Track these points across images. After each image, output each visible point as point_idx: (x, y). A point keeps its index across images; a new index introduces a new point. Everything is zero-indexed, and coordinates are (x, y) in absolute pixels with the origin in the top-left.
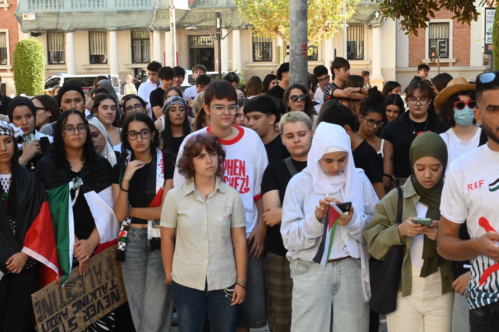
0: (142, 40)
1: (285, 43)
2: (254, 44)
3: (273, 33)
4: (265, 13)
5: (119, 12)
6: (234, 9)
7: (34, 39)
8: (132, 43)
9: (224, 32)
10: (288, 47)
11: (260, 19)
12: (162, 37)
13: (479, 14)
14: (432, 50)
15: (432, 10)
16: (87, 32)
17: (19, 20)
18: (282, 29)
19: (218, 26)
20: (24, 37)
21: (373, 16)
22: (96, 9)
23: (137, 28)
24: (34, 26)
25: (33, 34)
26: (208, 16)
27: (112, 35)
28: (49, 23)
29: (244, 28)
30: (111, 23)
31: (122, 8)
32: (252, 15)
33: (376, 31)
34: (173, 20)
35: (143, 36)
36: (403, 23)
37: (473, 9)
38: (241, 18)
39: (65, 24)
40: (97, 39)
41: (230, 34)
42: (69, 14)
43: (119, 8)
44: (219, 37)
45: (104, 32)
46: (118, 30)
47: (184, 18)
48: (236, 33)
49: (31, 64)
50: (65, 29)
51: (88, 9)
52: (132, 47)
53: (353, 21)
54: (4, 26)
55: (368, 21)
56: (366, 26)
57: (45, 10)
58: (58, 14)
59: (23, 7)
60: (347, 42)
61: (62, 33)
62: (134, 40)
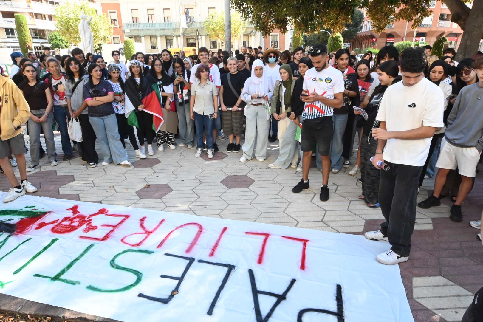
0: (170, 40)
1: (221, 41)
2: (210, 42)
3: (217, 38)
4: (214, 30)
5: (161, 29)
6: (202, 28)
7: (130, 39)
8: (166, 41)
9: (200, 37)
10: (223, 43)
11: (212, 32)
12: (177, 39)
13: (288, 31)
14: (272, 45)
15: (272, 29)
16: (149, 37)
17: (124, 32)
18: (220, 36)
19: (197, 35)
20: (126, 39)
21: (252, 32)
22: (152, 28)
23: (168, 36)
24: (129, 35)
25: (130, 38)
26: (194, 31)
27: (159, 38)
28: (135, 33)
29: (206, 36)
30: (158, 33)
31: (162, 28)
32: (209, 31)
33: (253, 37)
34: (181, 32)
35: (170, 38)
36: (262, 33)
37: (286, 29)
38: (205, 32)
39: (141, 34)
40: (153, 39)
41: (201, 38)
42: (142, 30)
43: (160, 28)
44: (198, 39)
45: (155, 37)
46: (161, 36)
47: (185, 32)
48: (204, 37)
49: (130, 48)
50: (141, 35)
51: (149, 28)
52: (166, 43)
53: (245, 34)
54: (118, 35)
55: (250, 34)
56: (249, 36)
57: (133, 28)
58: (138, 30)
59: (125, 27)
60: (243, 42)
61: (140, 37)
62: (167, 40)
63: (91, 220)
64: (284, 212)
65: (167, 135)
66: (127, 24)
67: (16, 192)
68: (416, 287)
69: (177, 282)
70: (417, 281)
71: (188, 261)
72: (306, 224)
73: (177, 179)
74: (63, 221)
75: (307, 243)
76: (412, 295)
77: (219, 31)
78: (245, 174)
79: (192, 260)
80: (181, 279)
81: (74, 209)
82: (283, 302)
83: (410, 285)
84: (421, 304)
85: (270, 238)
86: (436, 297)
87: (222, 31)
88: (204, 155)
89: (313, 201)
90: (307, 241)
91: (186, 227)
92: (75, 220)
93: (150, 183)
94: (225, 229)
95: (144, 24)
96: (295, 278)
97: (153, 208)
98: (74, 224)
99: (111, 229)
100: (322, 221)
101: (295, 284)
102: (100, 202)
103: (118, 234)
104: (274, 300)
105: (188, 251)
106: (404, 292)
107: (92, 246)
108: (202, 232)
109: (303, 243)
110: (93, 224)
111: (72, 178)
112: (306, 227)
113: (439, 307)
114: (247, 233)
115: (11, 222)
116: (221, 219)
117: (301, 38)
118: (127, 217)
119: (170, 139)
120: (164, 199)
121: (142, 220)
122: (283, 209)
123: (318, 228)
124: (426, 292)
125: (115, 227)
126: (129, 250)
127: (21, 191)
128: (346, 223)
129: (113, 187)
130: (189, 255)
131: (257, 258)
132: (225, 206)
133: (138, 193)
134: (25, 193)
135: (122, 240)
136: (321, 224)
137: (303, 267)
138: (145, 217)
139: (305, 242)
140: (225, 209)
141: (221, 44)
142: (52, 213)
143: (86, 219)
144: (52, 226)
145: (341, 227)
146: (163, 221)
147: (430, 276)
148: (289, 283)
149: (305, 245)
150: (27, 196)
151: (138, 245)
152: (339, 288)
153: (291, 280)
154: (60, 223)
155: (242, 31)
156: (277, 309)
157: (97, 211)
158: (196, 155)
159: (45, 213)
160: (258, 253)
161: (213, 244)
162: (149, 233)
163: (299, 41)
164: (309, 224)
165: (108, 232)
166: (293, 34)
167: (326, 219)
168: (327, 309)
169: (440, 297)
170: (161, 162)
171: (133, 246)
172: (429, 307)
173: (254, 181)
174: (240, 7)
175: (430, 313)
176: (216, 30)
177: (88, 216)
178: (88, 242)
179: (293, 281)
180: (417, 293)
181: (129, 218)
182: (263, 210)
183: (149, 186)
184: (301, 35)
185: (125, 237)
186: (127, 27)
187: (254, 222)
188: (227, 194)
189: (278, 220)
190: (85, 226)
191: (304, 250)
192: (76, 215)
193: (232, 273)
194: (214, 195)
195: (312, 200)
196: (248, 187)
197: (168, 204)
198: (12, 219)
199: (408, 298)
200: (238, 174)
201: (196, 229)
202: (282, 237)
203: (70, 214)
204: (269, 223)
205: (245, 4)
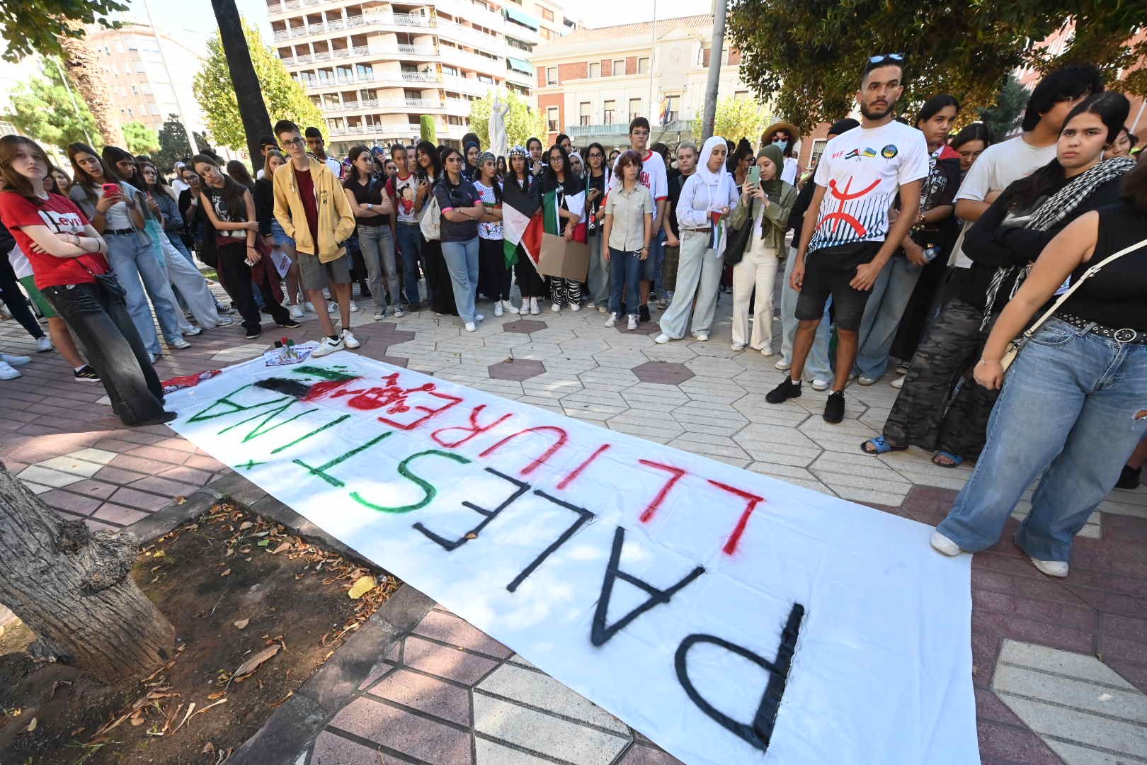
51: (603, 133)
57: (580, 134)
58: (587, 137)
63: (406, 397)
64: (731, 438)
65: (568, 287)
66: (571, 128)
67: (330, 344)
68: (1007, 664)
69: (484, 518)
70: (1012, 650)
71: (517, 488)
72: (766, 468)
73: (562, 356)
74: (368, 392)
75: (759, 504)
76: (990, 682)
78: (681, 362)
79: (524, 487)
80: (491, 515)
81: (392, 379)
82: (660, 609)
83: (991, 654)
84: (1010, 710)
85: (682, 479)
86: (1063, 706)
88: (621, 323)
89: (801, 427)
90: (760, 499)
91: (540, 432)
92: (385, 394)
93: (516, 357)
94: (605, 447)
95: (597, 126)
96: (705, 566)
97: (503, 394)
98: (380, 399)
99: (427, 414)
100: (807, 468)
101: (700, 578)
102: (432, 374)
103: (433, 424)
104: (644, 597)
105: (526, 471)
106: (968, 667)
107: (389, 434)
108: (563, 446)
109: (749, 501)
110: (406, 403)
111: (411, 336)
112: (767, 474)
113: (1065, 736)
114: (643, 461)
115: (307, 383)
116: (608, 430)
118: (458, 400)
119: (571, 293)
120: (525, 383)
121: (479, 409)
122: (730, 432)
123: (792, 480)
124: (1035, 684)
125: (432, 412)
126: (434, 452)
127: (337, 344)
128: (861, 482)
129: (460, 355)
130: (524, 479)
131: (643, 509)
132: (623, 409)
133: (491, 369)
134: (343, 347)
135: (433, 435)
136: (803, 473)
137: (730, 548)
138: (484, 406)
139: (754, 500)
140: (620, 414)
142: (361, 380)
143: (401, 395)
144: (352, 396)
145: (847, 487)
146: (509, 415)
147: (1059, 648)
148: (688, 572)
149: (752, 506)
150: (344, 352)
151: (453, 446)
152: (797, 613)
153: (695, 567)
154: (363, 396)
156: (643, 617)
157: (420, 386)
158: (607, 324)
159: (352, 378)
160: (649, 500)
161: (572, 468)
162: (478, 430)
164: (775, 469)
165: (419, 417)
167: (817, 465)
168: (752, 649)
169: (1077, 709)
170: (547, 327)
171: (445, 445)
172: (1035, 726)
173: (694, 375)
174: (756, 79)
175: (1034, 741)
177: (405, 390)
178: (387, 428)
179: (699, 571)
180: (1003, 679)
181: (461, 403)
182: (689, 427)
183: (512, 360)
185: (440, 430)
187: (666, 444)
188: (635, 390)
189: (713, 450)
190: (393, 405)
191: (747, 515)
192: (389, 388)
193: (584, 526)
194: (611, 388)
195: (800, 424)
196: (677, 385)
197: (527, 392)
198: (310, 380)
199: (976, 686)
200: (669, 361)
201: (556, 437)
202: (709, 484)
203: (383, 384)
204: (694, 452)
205: (768, 72)
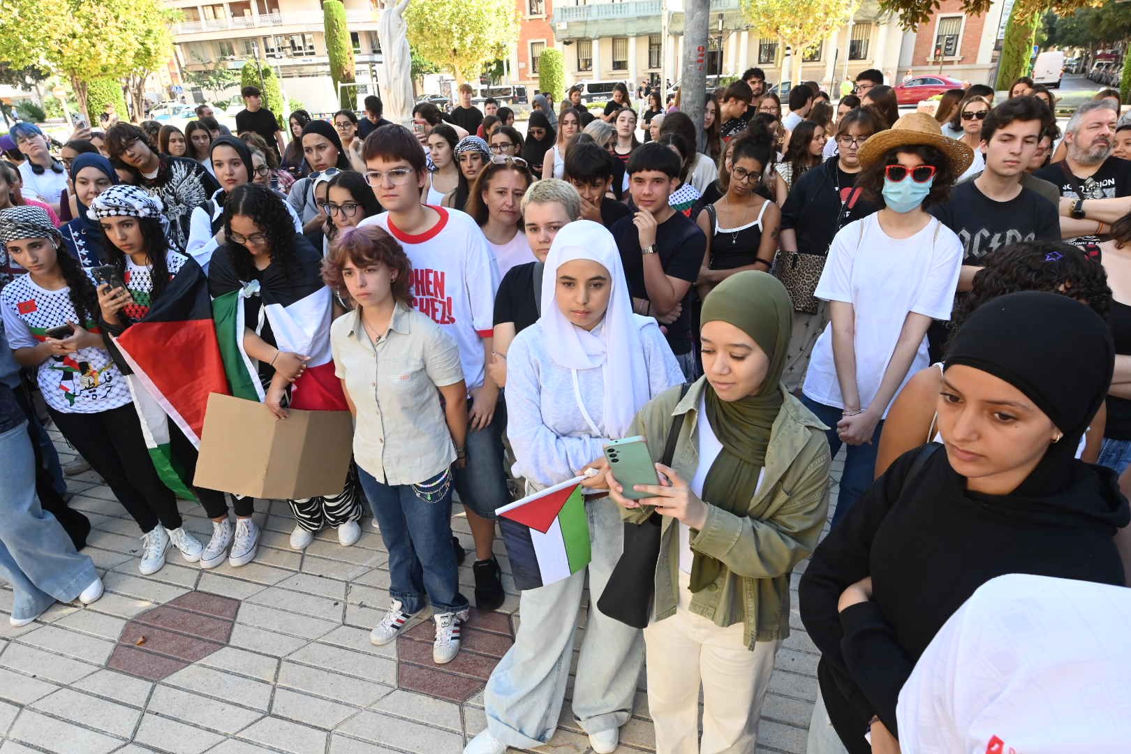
0: (659, 45)
1: (784, 44)
2: (760, 46)
3: (774, 34)
4: (768, 13)
5: (639, 18)
7: (564, 48)
8: (650, 48)
10: (788, 48)
11: (762, 20)
13: (992, 3)
14: (938, 47)
16: (611, 39)
17: (553, 29)
19: (720, 29)
22: (619, 16)
23: (654, 34)
24: (565, 35)
25: (565, 43)
27: (632, 41)
28: (578, 32)
29: (750, 30)
30: (631, 29)
31: (642, 14)
32: (755, 16)
33: (881, 28)
36: (902, 17)
39: (592, 32)
40: (618, 44)
41: (737, 35)
42: (596, 21)
43: (639, 14)
45: (625, 38)
46: (638, 36)
48: (744, 34)
49: (553, 72)
50: (592, 36)
51: (612, 16)
52: (650, 53)
53: (860, 18)
54: (543, 36)
55: (876, 18)
56: (873, 23)
57: (575, 19)
58: (585, 23)
59: (557, 15)
60: (852, 42)
61: (590, 41)
62: (651, 45)
66: (562, 9)
77: (781, 15)
87: (790, 17)
95: (601, 6)
117: (1038, 23)
141: (783, 52)
155: (851, 13)
163: (1028, 31)
166: (1010, 11)
176: (774, 12)
184: (1037, 14)
186: (562, 16)
